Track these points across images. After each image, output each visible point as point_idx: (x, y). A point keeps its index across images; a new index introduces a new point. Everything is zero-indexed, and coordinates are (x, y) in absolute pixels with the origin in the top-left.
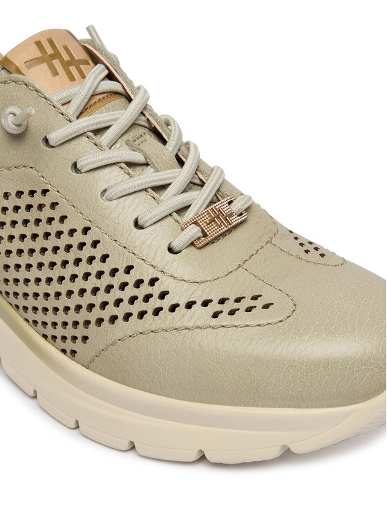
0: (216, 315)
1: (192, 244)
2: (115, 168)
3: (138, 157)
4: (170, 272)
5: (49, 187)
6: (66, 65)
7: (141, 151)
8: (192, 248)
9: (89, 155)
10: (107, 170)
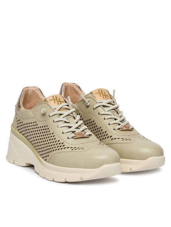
0: (72, 150)
1: (72, 137)
2: (61, 122)
3: (68, 121)
4: (67, 142)
5: (48, 125)
6: (58, 102)
7: (68, 120)
8: (72, 139)
9: (57, 119)
10: (60, 122)
